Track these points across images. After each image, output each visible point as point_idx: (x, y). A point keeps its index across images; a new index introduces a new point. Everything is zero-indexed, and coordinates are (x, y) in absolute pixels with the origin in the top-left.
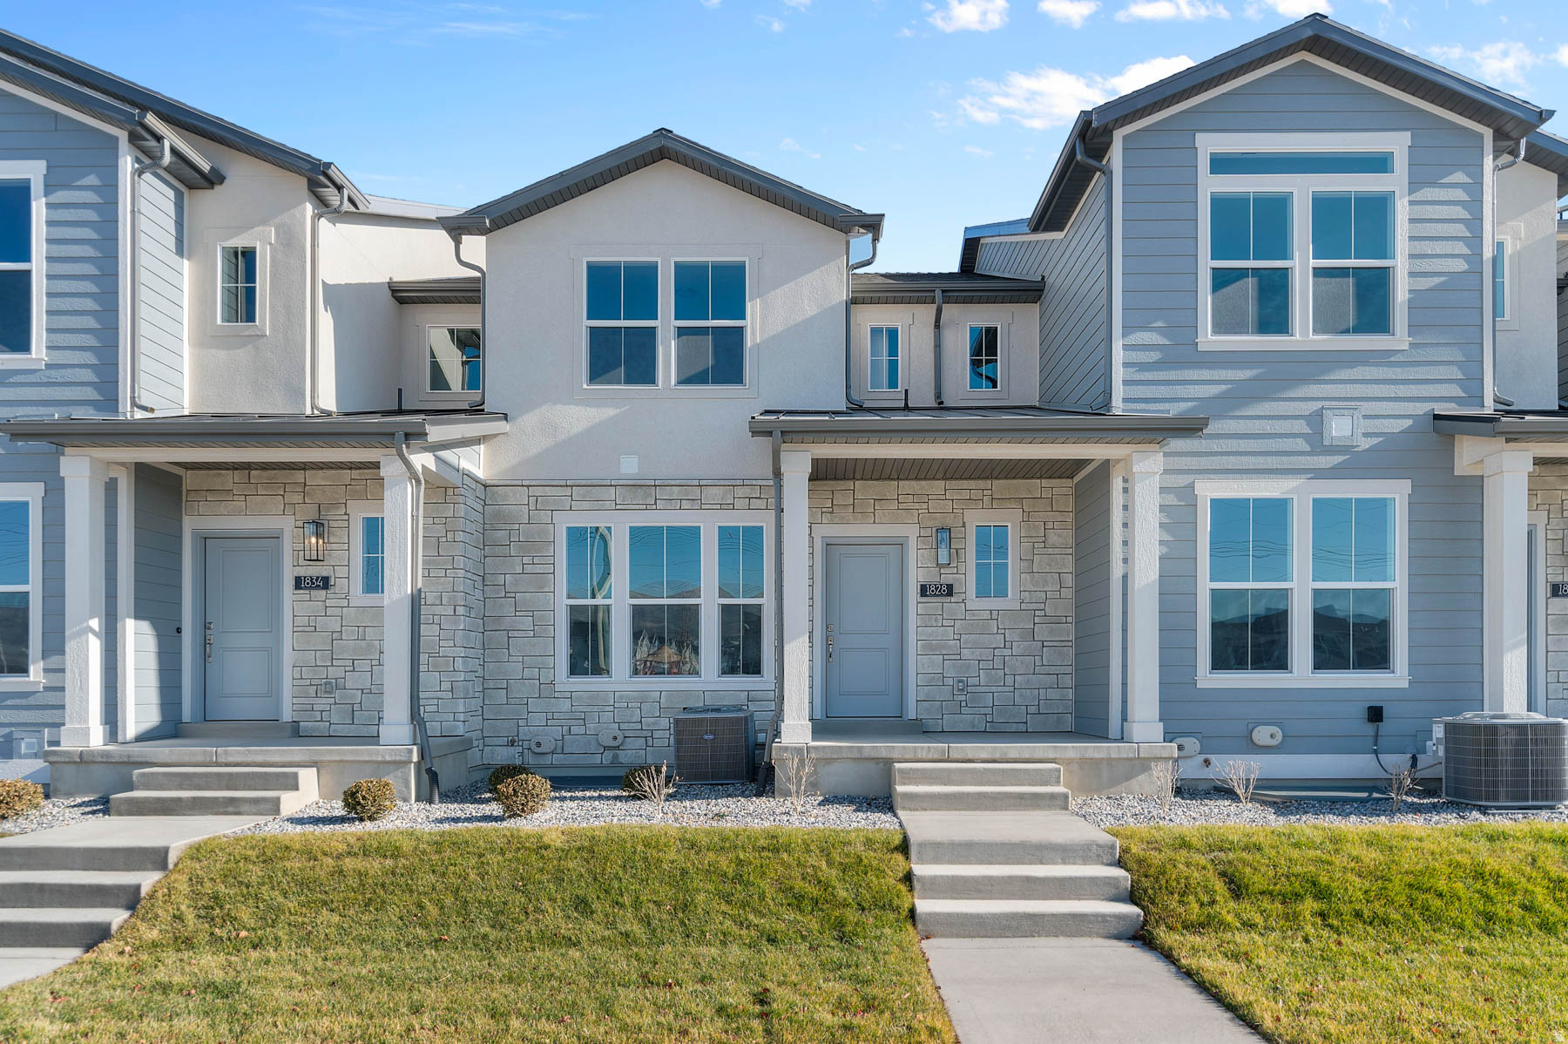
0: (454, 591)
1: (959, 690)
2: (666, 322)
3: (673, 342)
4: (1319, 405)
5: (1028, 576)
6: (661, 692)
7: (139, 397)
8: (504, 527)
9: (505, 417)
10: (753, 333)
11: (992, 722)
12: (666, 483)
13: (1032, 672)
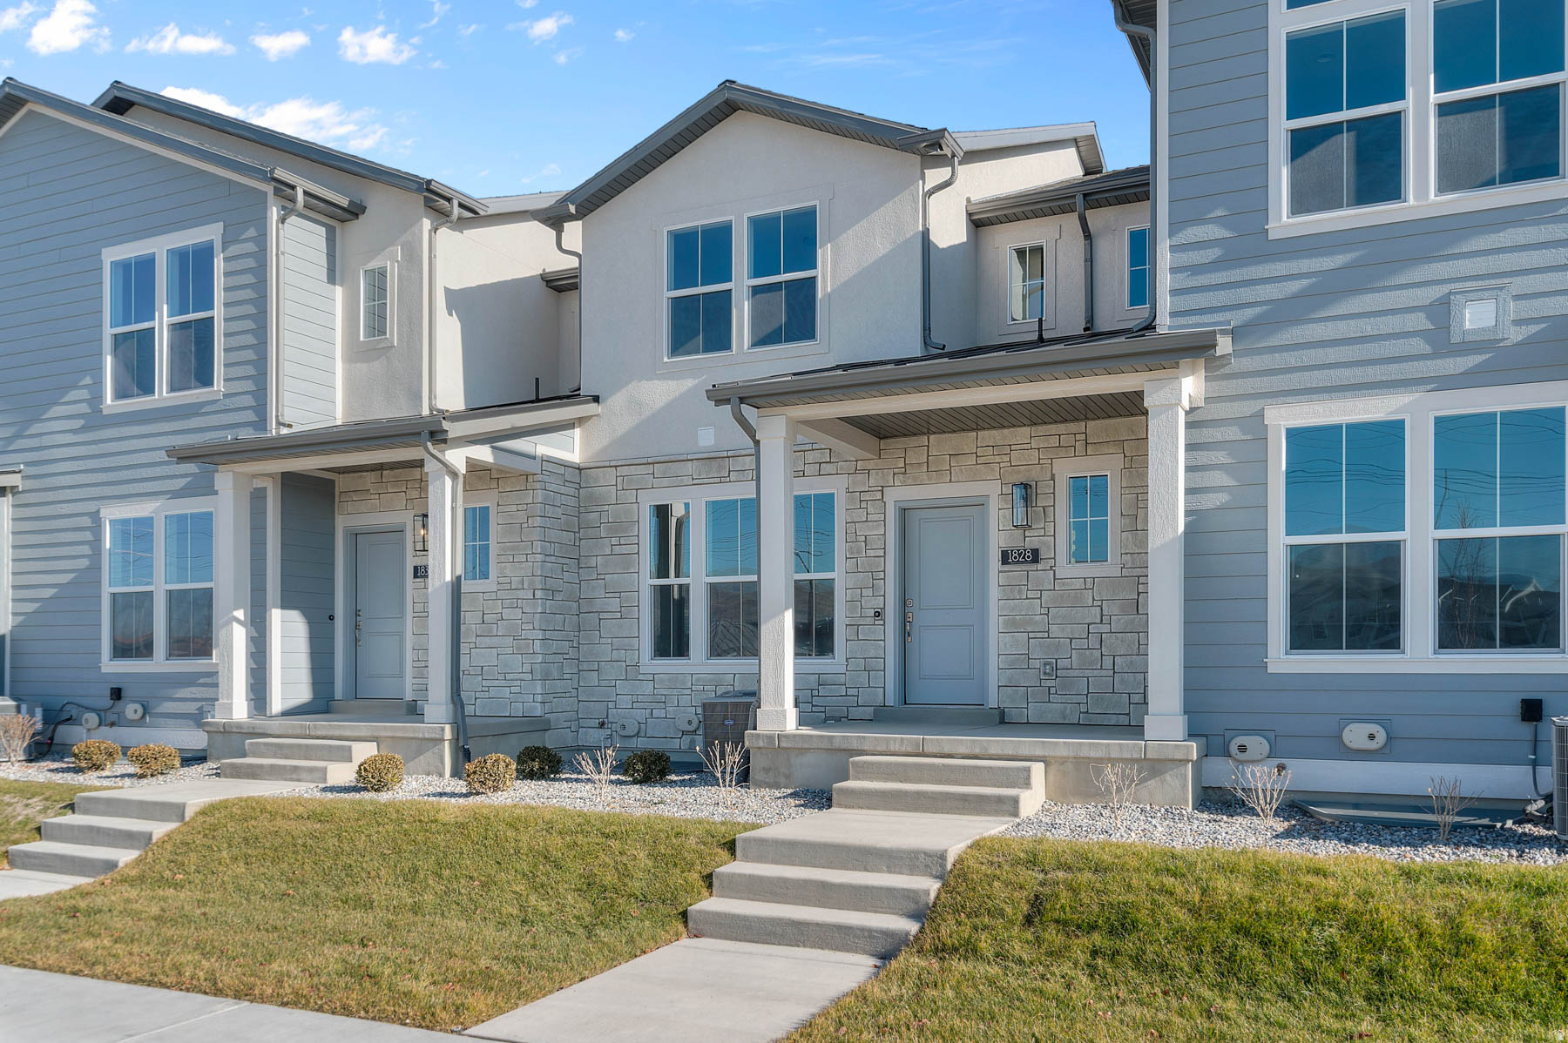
0: (533, 576)
1: (1045, 673)
2: (741, 280)
3: (746, 303)
4: (1446, 289)
5: (1129, 535)
6: (735, 674)
7: (283, 415)
8: (595, 509)
9: (596, 399)
10: (824, 282)
11: (1087, 712)
12: (737, 453)
13: (1136, 652)
